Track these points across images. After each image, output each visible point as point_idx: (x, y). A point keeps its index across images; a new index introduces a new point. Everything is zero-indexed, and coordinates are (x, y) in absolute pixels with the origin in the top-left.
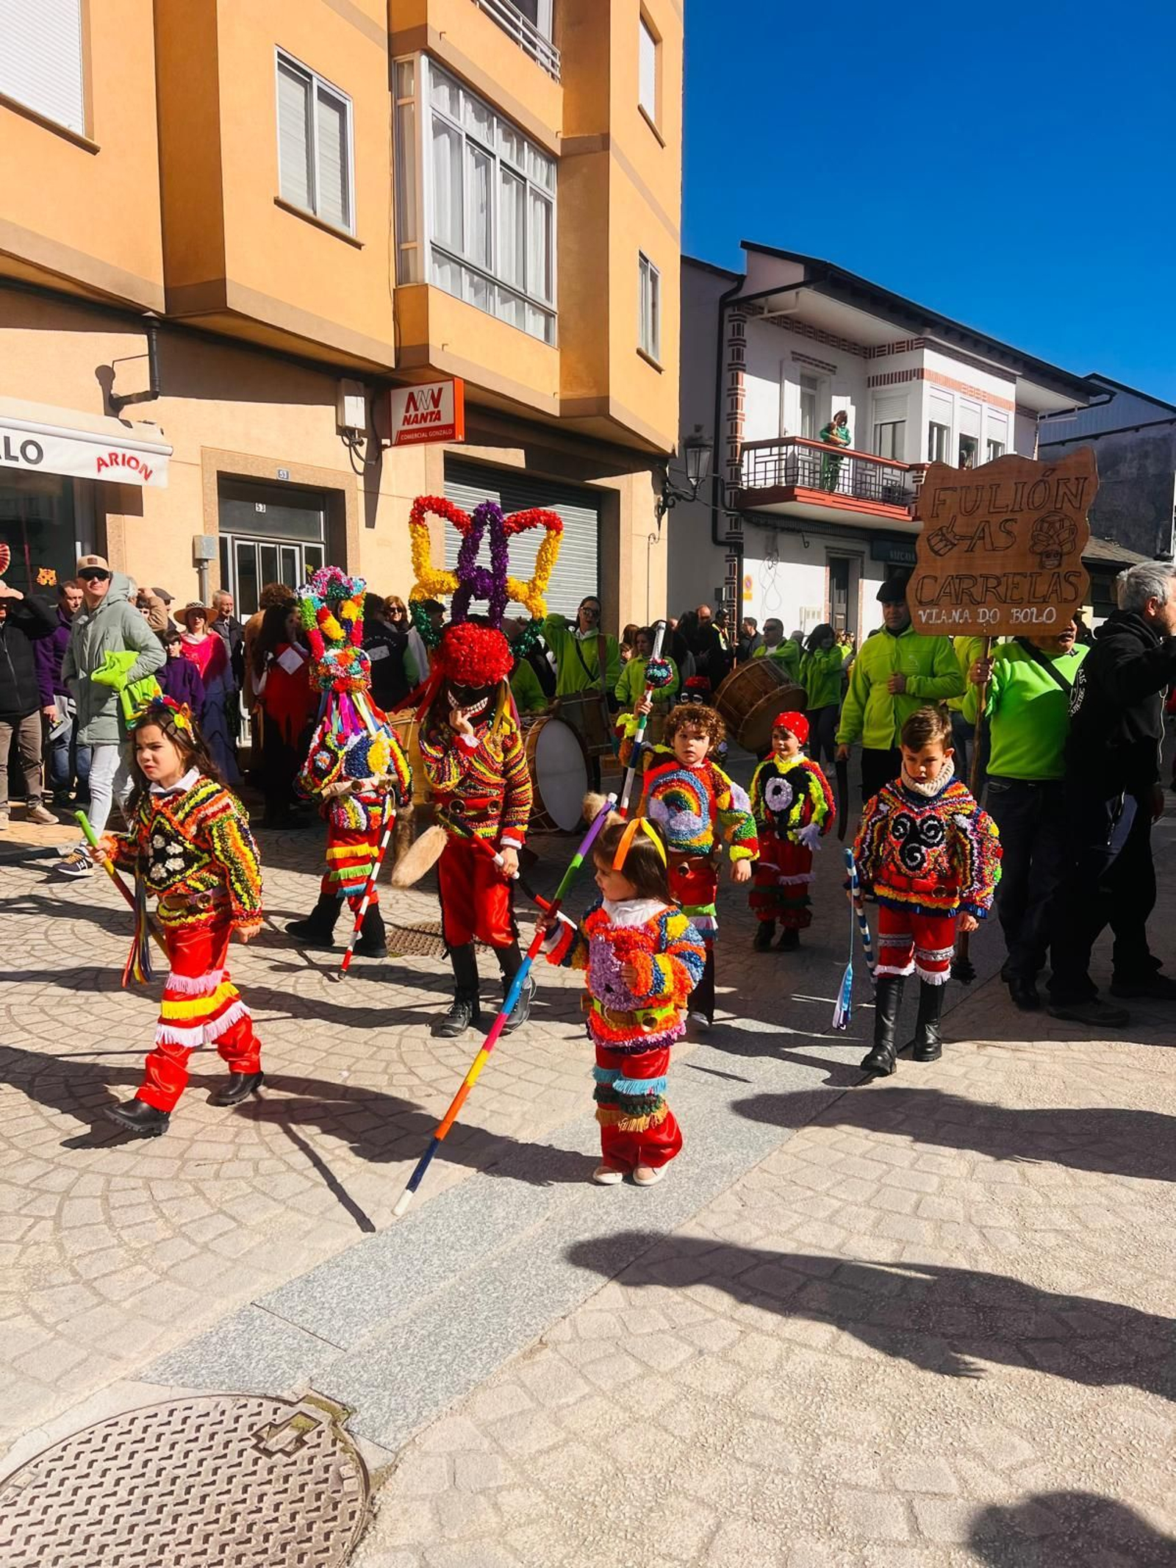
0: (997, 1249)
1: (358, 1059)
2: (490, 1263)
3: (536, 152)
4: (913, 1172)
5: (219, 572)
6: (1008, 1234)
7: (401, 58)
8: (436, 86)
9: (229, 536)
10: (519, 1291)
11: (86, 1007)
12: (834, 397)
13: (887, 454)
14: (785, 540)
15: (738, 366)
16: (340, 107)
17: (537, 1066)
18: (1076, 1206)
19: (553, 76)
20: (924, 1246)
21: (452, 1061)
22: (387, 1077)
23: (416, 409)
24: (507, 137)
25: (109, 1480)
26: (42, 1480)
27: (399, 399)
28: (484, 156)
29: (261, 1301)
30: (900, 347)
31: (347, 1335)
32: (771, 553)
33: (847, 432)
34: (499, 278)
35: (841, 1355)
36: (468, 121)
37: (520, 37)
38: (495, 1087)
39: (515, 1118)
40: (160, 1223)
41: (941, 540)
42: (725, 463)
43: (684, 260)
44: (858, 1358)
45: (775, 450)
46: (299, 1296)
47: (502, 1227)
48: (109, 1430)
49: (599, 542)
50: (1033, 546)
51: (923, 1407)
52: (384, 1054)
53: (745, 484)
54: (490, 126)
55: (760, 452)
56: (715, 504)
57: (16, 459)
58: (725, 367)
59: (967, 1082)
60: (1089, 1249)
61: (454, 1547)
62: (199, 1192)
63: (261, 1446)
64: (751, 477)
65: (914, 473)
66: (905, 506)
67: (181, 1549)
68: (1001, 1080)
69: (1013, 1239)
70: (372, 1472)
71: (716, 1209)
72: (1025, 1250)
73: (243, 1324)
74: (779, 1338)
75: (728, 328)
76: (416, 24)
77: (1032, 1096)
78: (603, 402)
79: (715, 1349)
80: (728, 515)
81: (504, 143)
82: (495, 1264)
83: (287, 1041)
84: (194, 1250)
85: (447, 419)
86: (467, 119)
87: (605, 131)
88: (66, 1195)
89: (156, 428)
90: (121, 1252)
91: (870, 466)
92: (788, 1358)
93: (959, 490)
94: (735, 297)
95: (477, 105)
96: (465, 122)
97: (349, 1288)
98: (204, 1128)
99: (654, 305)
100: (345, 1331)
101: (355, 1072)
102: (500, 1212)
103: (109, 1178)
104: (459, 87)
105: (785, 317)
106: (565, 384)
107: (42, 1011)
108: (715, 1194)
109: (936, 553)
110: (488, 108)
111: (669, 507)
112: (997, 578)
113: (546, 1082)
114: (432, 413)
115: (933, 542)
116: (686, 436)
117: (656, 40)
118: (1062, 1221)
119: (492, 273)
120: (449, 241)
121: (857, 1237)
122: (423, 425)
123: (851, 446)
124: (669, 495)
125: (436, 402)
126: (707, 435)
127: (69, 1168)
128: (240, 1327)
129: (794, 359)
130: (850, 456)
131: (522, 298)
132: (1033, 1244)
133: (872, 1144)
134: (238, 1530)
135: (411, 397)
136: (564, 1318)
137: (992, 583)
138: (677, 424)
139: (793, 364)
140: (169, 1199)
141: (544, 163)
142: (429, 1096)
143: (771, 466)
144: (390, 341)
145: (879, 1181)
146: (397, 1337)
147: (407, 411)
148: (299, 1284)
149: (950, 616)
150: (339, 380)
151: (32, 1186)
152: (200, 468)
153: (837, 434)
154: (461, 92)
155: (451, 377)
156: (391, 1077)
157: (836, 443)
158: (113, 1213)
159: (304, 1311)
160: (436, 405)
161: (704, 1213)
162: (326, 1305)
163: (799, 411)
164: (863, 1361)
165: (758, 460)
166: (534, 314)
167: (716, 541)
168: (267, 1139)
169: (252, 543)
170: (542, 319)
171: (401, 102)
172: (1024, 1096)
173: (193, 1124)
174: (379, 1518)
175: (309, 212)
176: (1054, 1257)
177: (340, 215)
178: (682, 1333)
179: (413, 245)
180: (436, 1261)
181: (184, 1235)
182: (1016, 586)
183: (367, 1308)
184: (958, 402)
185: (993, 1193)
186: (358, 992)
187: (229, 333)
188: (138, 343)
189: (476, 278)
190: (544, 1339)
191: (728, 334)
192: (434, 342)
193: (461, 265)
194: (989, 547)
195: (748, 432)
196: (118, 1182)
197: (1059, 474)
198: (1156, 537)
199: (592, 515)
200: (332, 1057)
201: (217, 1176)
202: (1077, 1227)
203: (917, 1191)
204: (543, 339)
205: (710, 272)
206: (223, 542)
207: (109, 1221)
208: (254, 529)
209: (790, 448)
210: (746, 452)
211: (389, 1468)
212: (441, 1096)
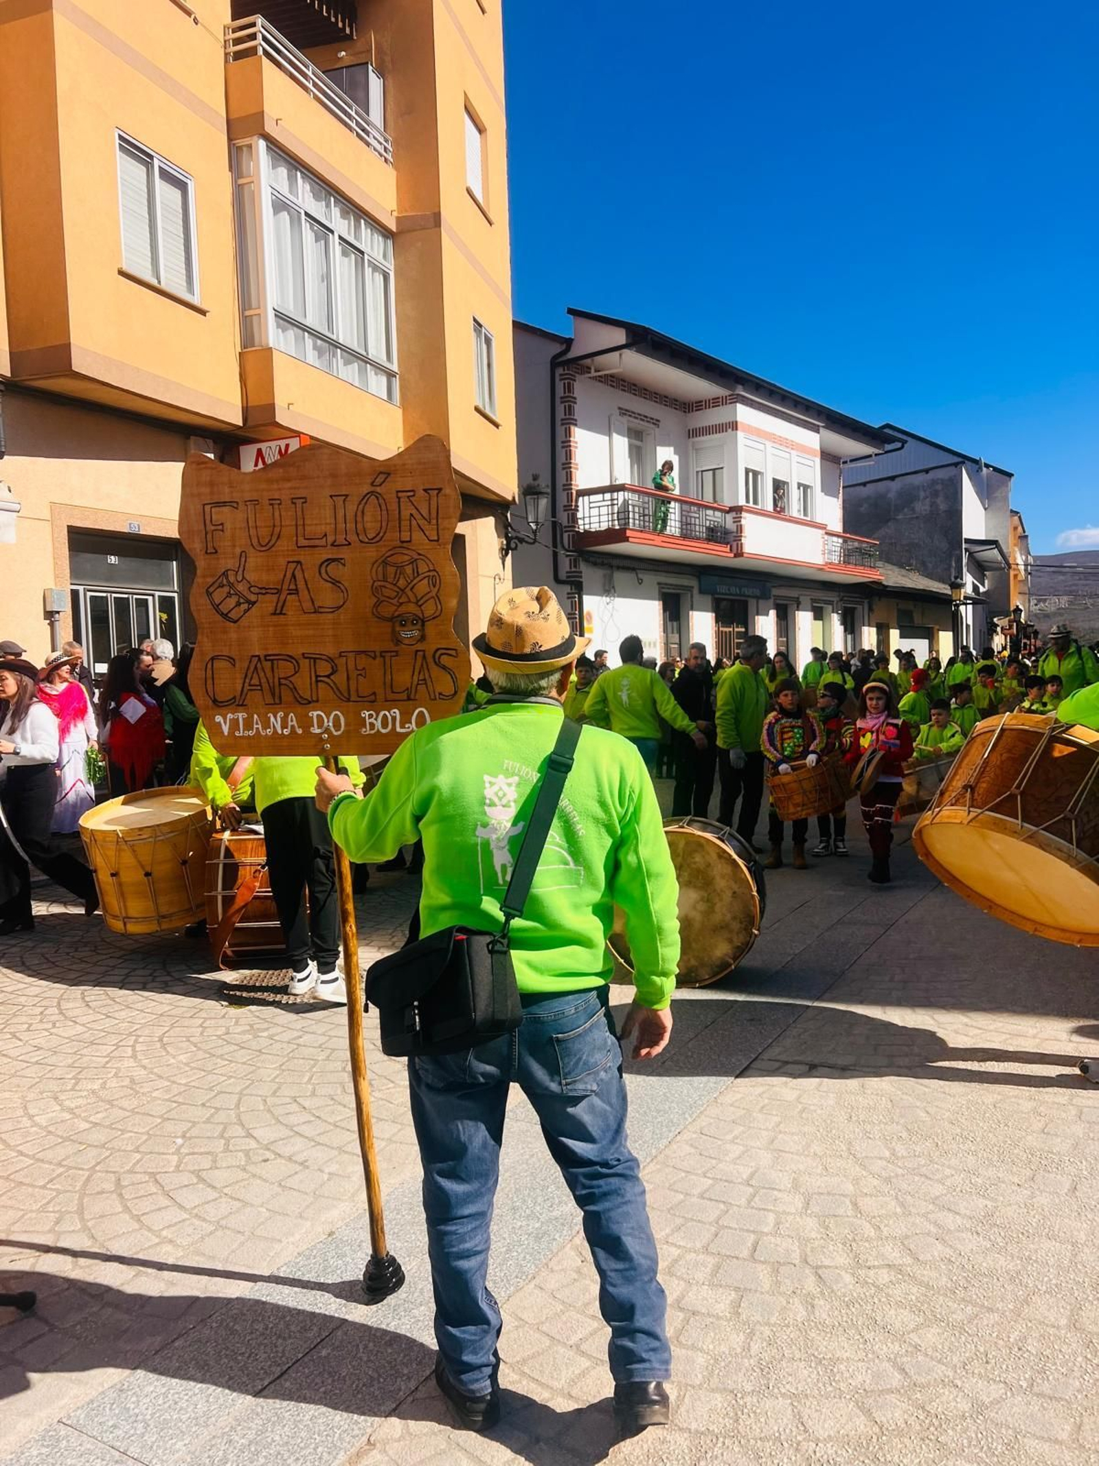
0: (832, 1291)
1: (194, 1124)
3: (373, 228)
4: (750, 1210)
5: (71, 624)
6: (843, 1273)
7: (240, 142)
8: (274, 167)
9: (81, 588)
10: (348, 1383)
12: (659, 448)
13: (708, 497)
14: (620, 577)
15: (570, 421)
16: (182, 186)
18: (907, 1237)
19: (386, 160)
20: (762, 1293)
21: (293, 1120)
22: (223, 1141)
23: (264, 463)
24: (344, 214)
27: (247, 454)
28: (323, 231)
29: (69, 1417)
30: (716, 402)
31: (160, 1452)
32: (608, 589)
33: (673, 478)
34: (341, 341)
35: (680, 1429)
36: (306, 199)
37: (353, 125)
38: (335, 1145)
39: (354, 1179)
42: (562, 509)
43: (516, 325)
44: (697, 1431)
45: (608, 496)
46: (110, 1409)
50: (376, 606)
52: (222, 1117)
53: (582, 527)
54: (328, 206)
55: (594, 498)
56: (555, 545)
58: (558, 423)
59: (800, 1106)
60: (921, 1283)
64: (587, 521)
65: (734, 514)
66: (727, 544)
68: (831, 1102)
69: (848, 1278)
71: (556, 1268)
72: (859, 1290)
73: (48, 1446)
76: (253, 111)
77: (862, 1117)
80: (567, 556)
81: (342, 220)
83: (121, 1108)
86: (305, 198)
87: (436, 211)
89: (3, 487)
91: (694, 508)
93: (241, 506)
95: (317, 187)
96: (304, 202)
97: (165, 1395)
98: (23, 1215)
99: (489, 365)
100: (158, 1447)
101: (190, 1138)
104: (297, 169)
105: (612, 376)
106: (408, 439)
108: (555, 1251)
109: (225, 616)
110: (326, 188)
111: (512, 550)
112: (330, 660)
113: (387, 1136)
116: (525, 484)
117: (481, 130)
118: (893, 1253)
119: (334, 337)
120: (291, 308)
121: (695, 1288)
123: (677, 492)
124: (512, 538)
126: (544, 483)
128: (44, 1450)
130: (676, 500)
131: (364, 360)
132: (867, 1283)
133: (710, 1182)
135: (259, 452)
137: (324, 669)
138: (516, 473)
139: (620, 418)
141: (380, 238)
142: (266, 1161)
143: (604, 510)
144: (237, 401)
145: (717, 1223)
146: (214, 1449)
147: (256, 465)
148: (112, 1395)
149: (266, 725)
150: (188, 438)
152: (48, 525)
153: (666, 481)
154: (299, 174)
155: (297, 434)
156: (228, 1141)
157: (665, 489)
159: (115, 1426)
162: (140, 1417)
163: (628, 460)
164: (702, 1433)
165: (592, 505)
166: (376, 374)
167: (557, 580)
168: (90, 1224)
169: (104, 595)
170: (384, 379)
171: (241, 181)
172: (854, 1119)
173: (11, 1213)
175: (154, 282)
176: (888, 1295)
177: (185, 284)
179: (257, 312)
182: (363, 672)
183: (184, 1417)
184: (770, 451)
185: (827, 1228)
186: (199, 1049)
187: (77, 395)
189: (319, 342)
190: (372, 1439)
191: (560, 391)
192: (280, 401)
193: (304, 330)
194: (307, 605)
195: (581, 480)
198: (950, 566)
200: (167, 1124)
202: (909, 1260)
203: (753, 1232)
204: (385, 398)
205: (540, 335)
206: (75, 594)
208: (107, 580)
209: (621, 494)
210: (581, 499)
212: (279, 1160)
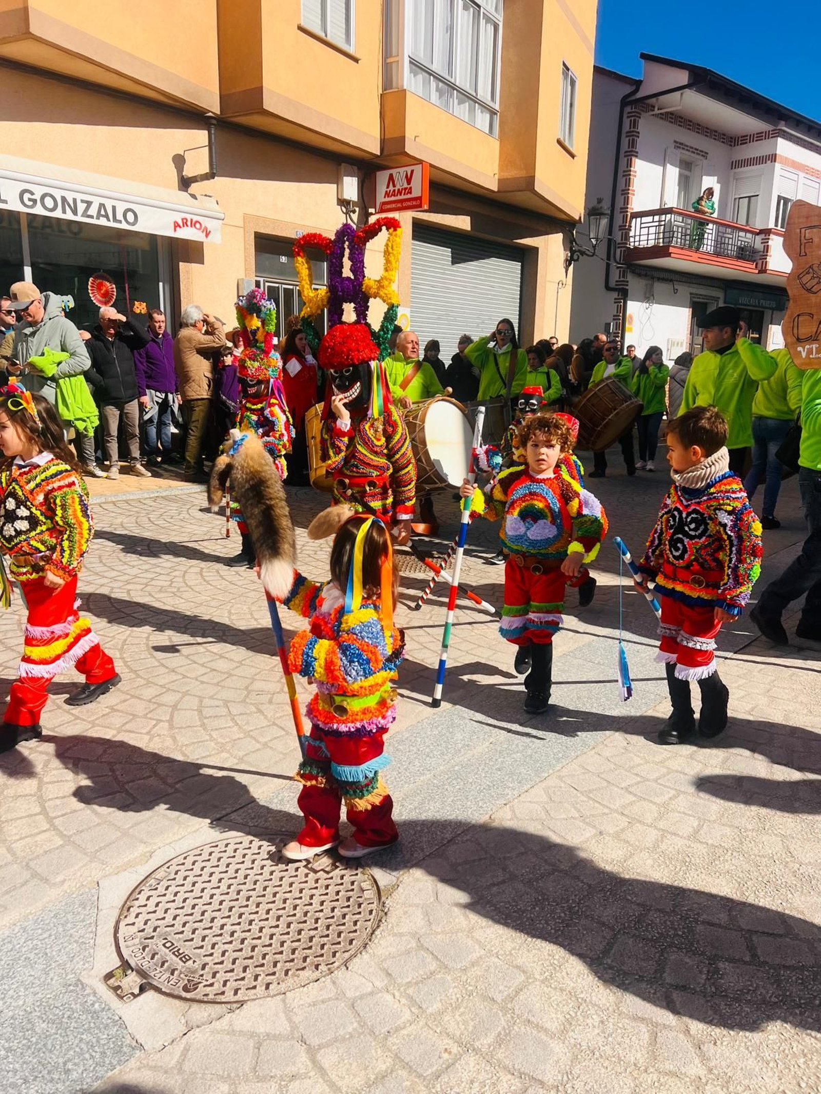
2: (453, 767)
9: (261, 280)
10: (474, 786)
11: (178, 594)
12: (704, 177)
13: (742, 221)
14: (659, 287)
15: (632, 153)
17: (479, 646)
23: (394, 186)
25: (215, 879)
26: (172, 876)
27: (382, 178)
30: (760, 136)
32: (648, 297)
33: (713, 204)
34: (458, 84)
40: (236, 728)
42: (618, 228)
43: (598, 70)
45: (657, 218)
47: (460, 746)
48: (213, 849)
49: (521, 287)
51: (760, 879)
55: (645, 219)
56: (609, 259)
57: (120, 222)
61: (439, 937)
62: (260, 711)
63: (310, 866)
64: (637, 239)
65: (763, 236)
66: (754, 261)
67: (262, 924)
70: (382, 887)
74: (656, 827)
75: (627, 123)
78: (530, 181)
79: (611, 832)
80: (618, 267)
82: (456, 768)
84: (258, 746)
85: (416, 193)
88: (175, 707)
89: (213, 200)
90: (213, 744)
91: (729, 230)
92: (662, 841)
94: (633, 98)
99: (571, 105)
102: (459, 736)
103: (201, 699)
105: (671, 113)
106: (501, 168)
107: (150, 595)
109: (809, 290)
111: (574, 261)
114: (406, 189)
116: (590, 207)
119: (453, 81)
120: (422, 57)
122: (399, 197)
123: (715, 215)
124: (575, 251)
125: (409, 181)
126: (606, 206)
127: (175, 691)
129: (677, 147)
130: (714, 222)
131: (474, 100)
134: (298, 915)
135: (391, 177)
136: (505, 804)
138: (584, 198)
140: (241, 714)
143: (652, 230)
144: (377, 133)
147: (388, 187)
150: (340, 165)
151: (153, 700)
152: (242, 230)
153: (705, 205)
155: (420, 162)
157: (704, 213)
158: (205, 721)
160: (409, 182)
161: (601, 746)
163: (677, 188)
165: (642, 226)
166: (482, 112)
167: (608, 288)
169: (277, 285)
170: (488, 116)
174: (389, 915)
175: (322, 35)
177: (344, 37)
178: (587, 820)
179: (396, 59)
180: (417, 763)
181: (252, 737)
184: (802, 180)
187: (262, 128)
188: (201, 136)
189: (441, 84)
190: (492, 817)
192: (409, 134)
193: (431, 75)
196: (207, 702)
199: (517, 266)
201: (270, 702)
204: (487, 132)
205: (616, 78)
207: (203, 725)
208: (279, 274)
209: (669, 216)
211: (394, 886)
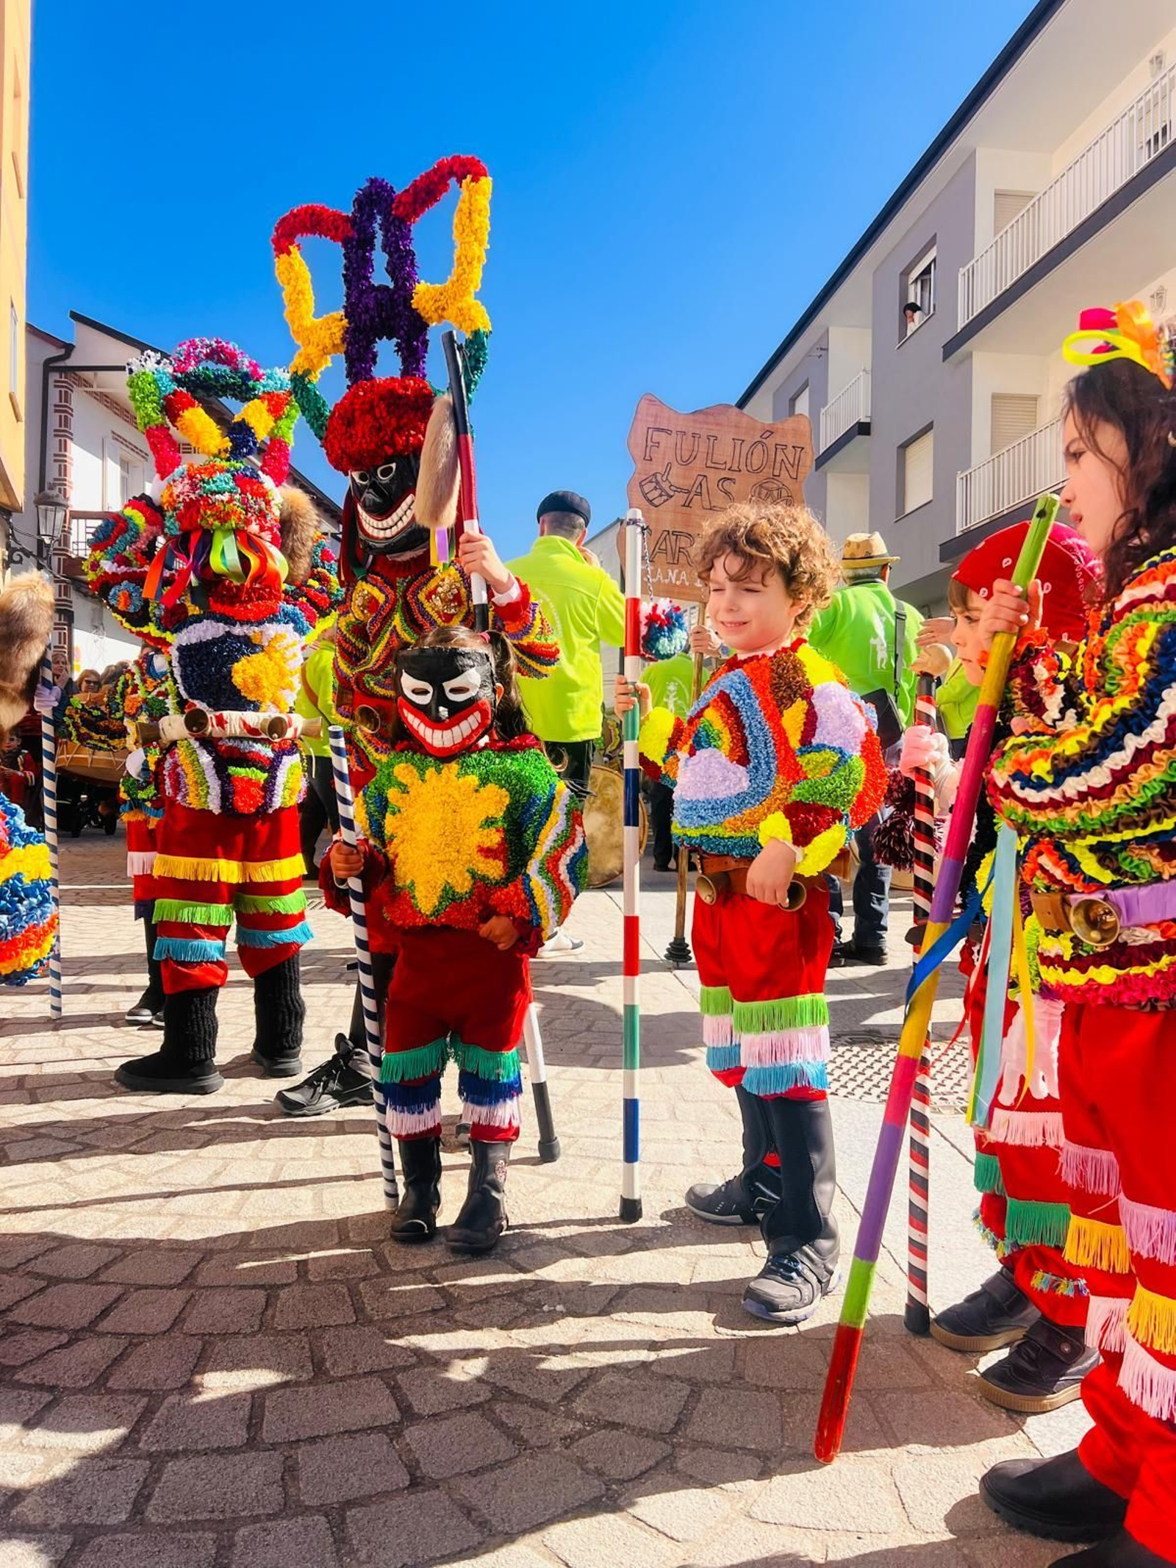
15: (65, 434)
32: (97, 627)
41: (655, 488)
53: (72, 552)
58: (50, 433)
75: (54, 392)
93: (674, 434)
94: (61, 364)
105: (106, 395)
109: (650, 502)
115: (646, 489)
129: (115, 440)
139: (114, 444)
149: (666, 576)
163: (120, 490)
191: (54, 399)
194: (707, 504)
195: (76, 501)
197: (777, 439)
210: (74, 520)
